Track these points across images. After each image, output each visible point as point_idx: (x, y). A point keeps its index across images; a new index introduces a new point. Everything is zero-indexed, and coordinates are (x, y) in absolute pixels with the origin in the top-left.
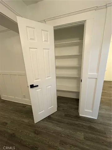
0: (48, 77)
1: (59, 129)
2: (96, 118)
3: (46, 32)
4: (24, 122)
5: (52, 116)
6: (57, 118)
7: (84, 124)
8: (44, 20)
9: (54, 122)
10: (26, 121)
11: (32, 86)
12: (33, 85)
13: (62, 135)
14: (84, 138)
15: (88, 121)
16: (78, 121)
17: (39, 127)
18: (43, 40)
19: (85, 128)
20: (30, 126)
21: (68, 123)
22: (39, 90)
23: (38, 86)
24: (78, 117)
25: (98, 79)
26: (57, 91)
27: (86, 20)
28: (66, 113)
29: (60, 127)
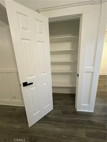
0: (43, 73)
1: (58, 130)
2: (93, 112)
3: (41, 23)
4: (16, 128)
5: (48, 116)
6: (54, 117)
7: (83, 119)
8: (38, 10)
9: (51, 122)
10: (18, 126)
11: (25, 84)
12: (27, 82)
13: (63, 137)
14: (87, 135)
15: (86, 115)
16: (76, 117)
17: (36, 132)
18: (38, 32)
19: (84, 124)
20: (24, 132)
21: (66, 122)
22: (34, 88)
23: (32, 83)
24: (76, 113)
25: (94, 73)
26: (53, 87)
27: (82, 14)
28: (63, 110)
29: (59, 127)
